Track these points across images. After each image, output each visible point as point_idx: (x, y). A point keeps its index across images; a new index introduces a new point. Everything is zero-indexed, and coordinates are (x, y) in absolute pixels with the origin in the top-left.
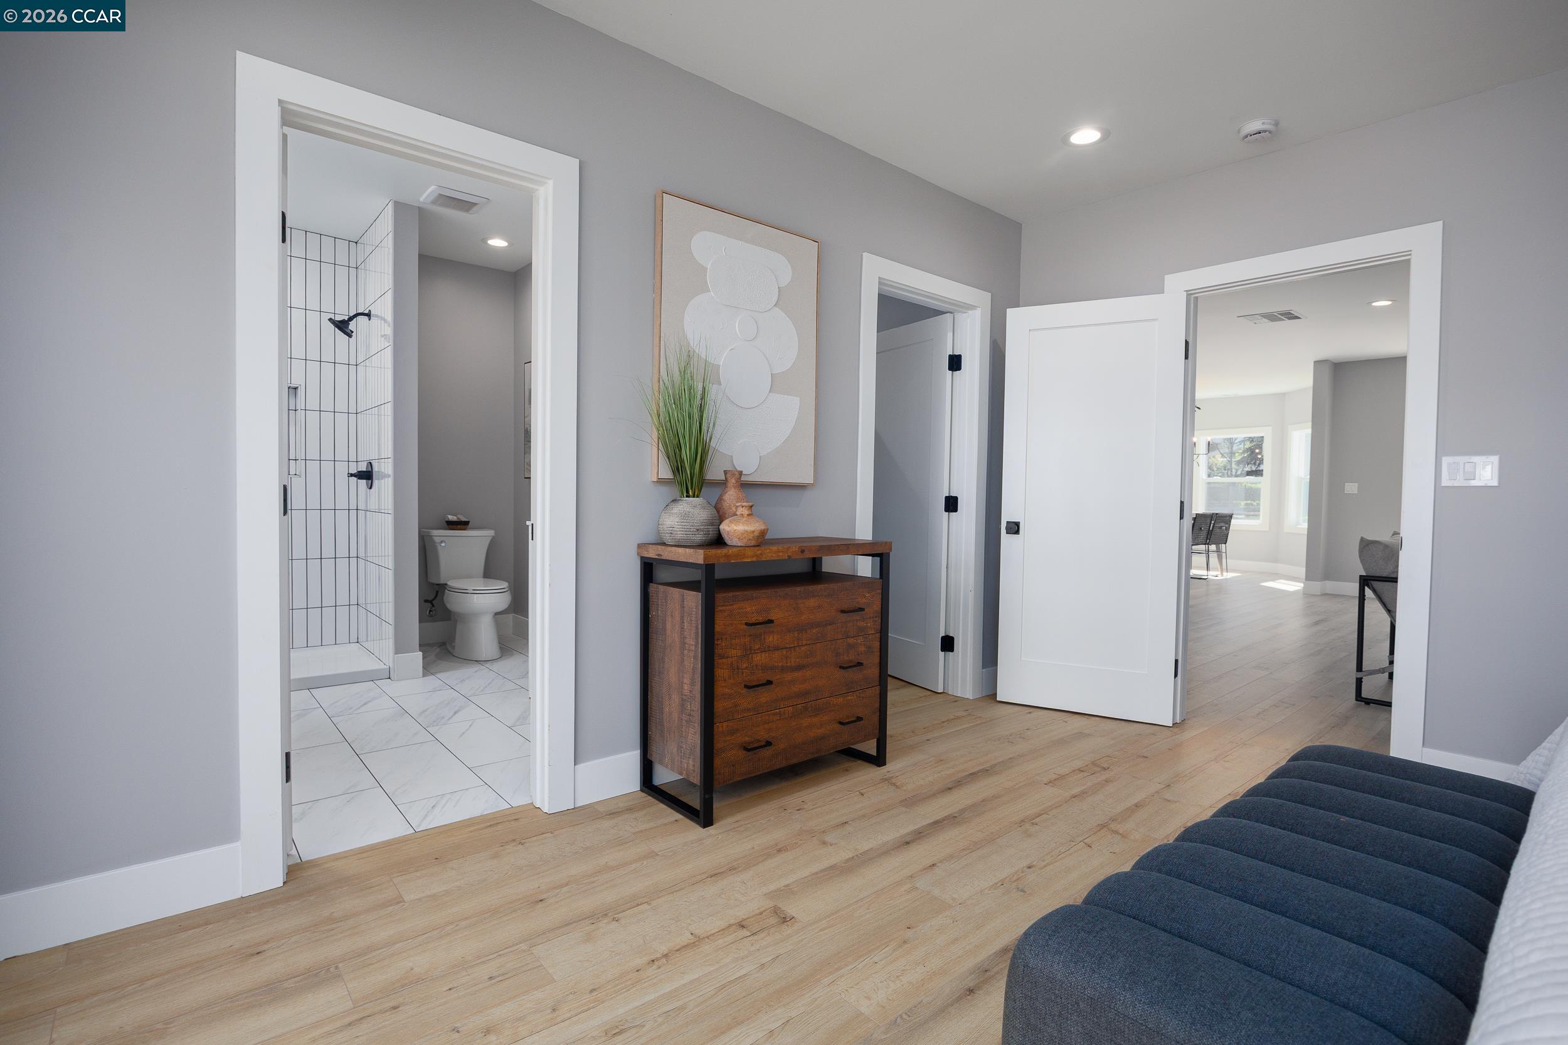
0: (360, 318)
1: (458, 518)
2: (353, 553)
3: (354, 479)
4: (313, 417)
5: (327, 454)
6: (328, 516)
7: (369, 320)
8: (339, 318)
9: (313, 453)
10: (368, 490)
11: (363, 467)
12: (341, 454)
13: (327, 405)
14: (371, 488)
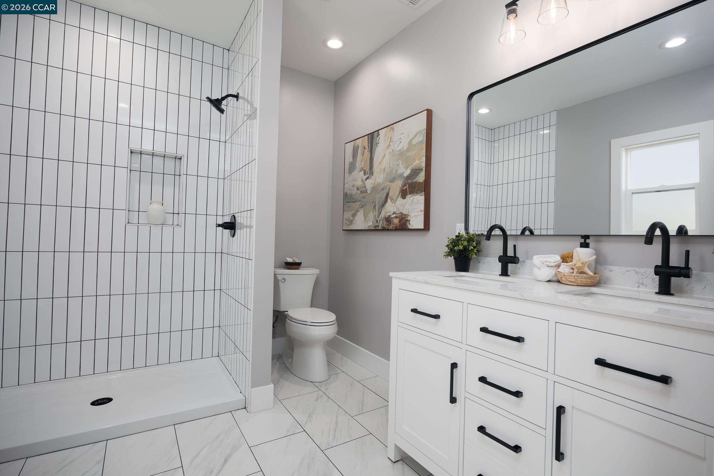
0: (230, 98)
1: (293, 260)
2: (218, 287)
3: (221, 228)
4: (191, 180)
5: (202, 210)
6: (200, 257)
7: (237, 101)
8: (214, 98)
9: (191, 209)
10: (231, 238)
11: (227, 219)
12: (212, 210)
13: (203, 172)
14: (233, 236)
